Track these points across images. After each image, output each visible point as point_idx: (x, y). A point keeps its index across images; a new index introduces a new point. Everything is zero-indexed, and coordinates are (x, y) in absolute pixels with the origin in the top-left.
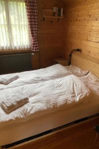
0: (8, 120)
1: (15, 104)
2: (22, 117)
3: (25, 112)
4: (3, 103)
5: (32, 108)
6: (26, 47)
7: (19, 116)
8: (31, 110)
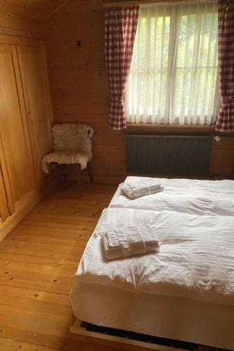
0: (100, 273)
1: (126, 246)
2: (129, 279)
3: (139, 272)
4: (106, 235)
5: (158, 270)
6: (202, 121)
7: (123, 275)
8: (153, 273)
